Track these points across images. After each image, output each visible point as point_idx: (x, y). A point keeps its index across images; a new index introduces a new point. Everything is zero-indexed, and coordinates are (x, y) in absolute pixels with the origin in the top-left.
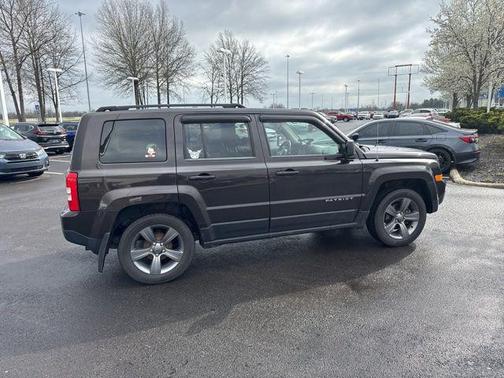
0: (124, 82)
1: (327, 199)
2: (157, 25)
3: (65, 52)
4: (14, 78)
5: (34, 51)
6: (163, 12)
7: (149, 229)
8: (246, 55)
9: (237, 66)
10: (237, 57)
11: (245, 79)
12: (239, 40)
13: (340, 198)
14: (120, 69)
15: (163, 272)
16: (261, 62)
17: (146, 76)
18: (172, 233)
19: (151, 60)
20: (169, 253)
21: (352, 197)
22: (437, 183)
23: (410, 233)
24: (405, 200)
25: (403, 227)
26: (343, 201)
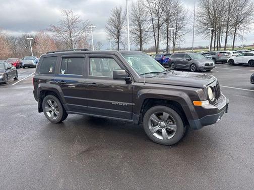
1: (113, 102)
3: (182, 19)
4: (156, 34)
13: (120, 103)
14: (205, 24)
15: (54, 118)
17: (220, 27)
18: (56, 104)
20: (56, 112)
21: (127, 104)
22: (196, 107)
23: (169, 138)
24: (164, 113)
25: (164, 131)
26: (122, 106)
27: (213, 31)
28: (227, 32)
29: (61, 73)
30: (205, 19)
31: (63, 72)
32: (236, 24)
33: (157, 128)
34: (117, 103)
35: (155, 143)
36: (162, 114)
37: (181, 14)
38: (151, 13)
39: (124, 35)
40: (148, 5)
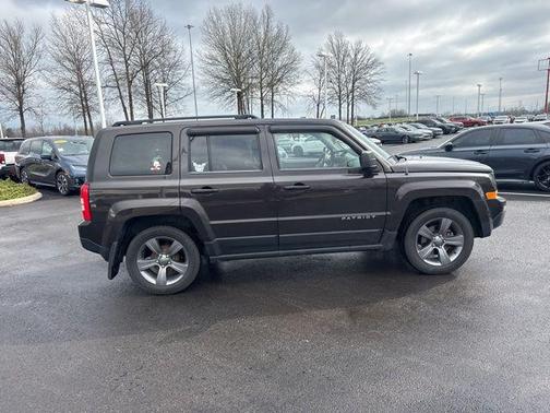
0: (228, 94)
1: (343, 216)
2: (261, 31)
3: (173, 66)
4: (125, 94)
5: (145, 67)
6: (268, 16)
7: (154, 241)
8: (359, 57)
9: (348, 70)
10: (348, 60)
11: (356, 84)
12: (350, 40)
13: (359, 216)
14: (223, 80)
15: (168, 283)
16: (375, 63)
17: (250, 86)
18: (177, 246)
19: (256, 69)
20: (175, 266)
22: (489, 201)
23: (452, 259)
24: (444, 220)
25: (442, 251)
26: (364, 220)
27: (239, 94)
28: (262, 99)
30: (221, 69)
32: (271, 85)
37: (172, 54)
38: (107, 46)
39: (36, 91)
40: (96, 27)
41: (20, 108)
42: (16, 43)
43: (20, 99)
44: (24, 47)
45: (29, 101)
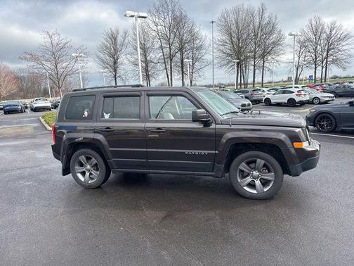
1: (187, 152)
2: (257, 20)
3: (199, 48)
5: (181, 50)
6: (263, 11)
7: (83, 157)
8: (333, 32)
9: (323, 42)
10: (324, 36)
11: (330, 52)
13: (197, 152)
14: (229, 55)
15: (90, 182)
16: (346, 37)
17: (247, 58)
18: (94, 161)
19: (252, 47)
20: (93, 172)
21: (207, 152)
22: (297, 150)
23: (265, 190)
24: (258, 160)
25: (258, 183)
26: (200, 155)
27: (238, 63)
28: (254, 66)
29: (103, 116)
30: (228, 48)
31: (107, 116)
32: (263, 56)
33: (249, 179)
34: (193, 152)
35: (247, 198)
36: (255, 162)
37: (198, 41)
38: (160, 39)
40: (155, 28)
41: (115, 76)
42: (115, 40)
43: (115, 71)
44: (119, 42)
45: (120, 72)
